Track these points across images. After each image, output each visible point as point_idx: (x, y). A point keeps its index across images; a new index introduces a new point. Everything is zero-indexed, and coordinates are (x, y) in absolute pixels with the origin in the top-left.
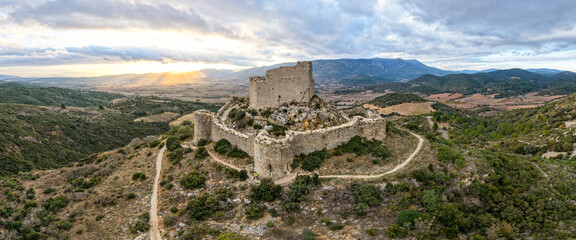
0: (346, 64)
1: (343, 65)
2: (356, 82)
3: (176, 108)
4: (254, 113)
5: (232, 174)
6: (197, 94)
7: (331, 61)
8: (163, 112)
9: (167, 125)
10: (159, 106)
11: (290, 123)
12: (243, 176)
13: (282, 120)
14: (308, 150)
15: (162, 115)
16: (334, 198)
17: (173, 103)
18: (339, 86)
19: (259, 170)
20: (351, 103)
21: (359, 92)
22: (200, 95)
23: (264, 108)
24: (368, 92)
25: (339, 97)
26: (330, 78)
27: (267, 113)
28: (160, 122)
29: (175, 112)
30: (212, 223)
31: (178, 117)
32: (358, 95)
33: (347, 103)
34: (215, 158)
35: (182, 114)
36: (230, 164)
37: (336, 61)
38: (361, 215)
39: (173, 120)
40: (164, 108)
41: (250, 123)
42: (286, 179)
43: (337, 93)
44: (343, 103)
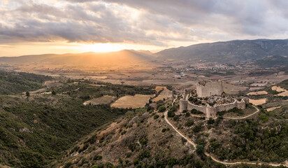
0: (262, 45)
1: (259, 46)
2: (270, 63)
3: (112, 92)
4: (201, 99)
5: (201, 118)
6: (120, 77)
7: (247, 42)
8: (102, 95)
9: (109, 107)
10: (98, 90)
11: (215, 103)
12: (204, 118)
13: (212, 101)
14: (221, 110)
15: (102, 98)
16: (226, 123)
17: (109, 87)
18: (254, 68)
19: (208, 117)
20: (263, 85)
21: (273, 73)
22: (123, 77)
23: (205, 97)
24: (281, 73)
25: (253, 78)
26: (246, 58)
27: (206, 99)
28: (103, 105)
29: (112, 95)
30: (200, 132)
31: (116, 100)
32: (271, 76)
33: (260, 85)
34: (193, 115)
35: (118, 97)
36: (199, 116)
37: (253, 42)
38: (231, 127)
39: (112, 102)
40: (102, 92)
41: (200, 103)
42: (215, 118)
43: (251, 74)
44: (255, 85)
